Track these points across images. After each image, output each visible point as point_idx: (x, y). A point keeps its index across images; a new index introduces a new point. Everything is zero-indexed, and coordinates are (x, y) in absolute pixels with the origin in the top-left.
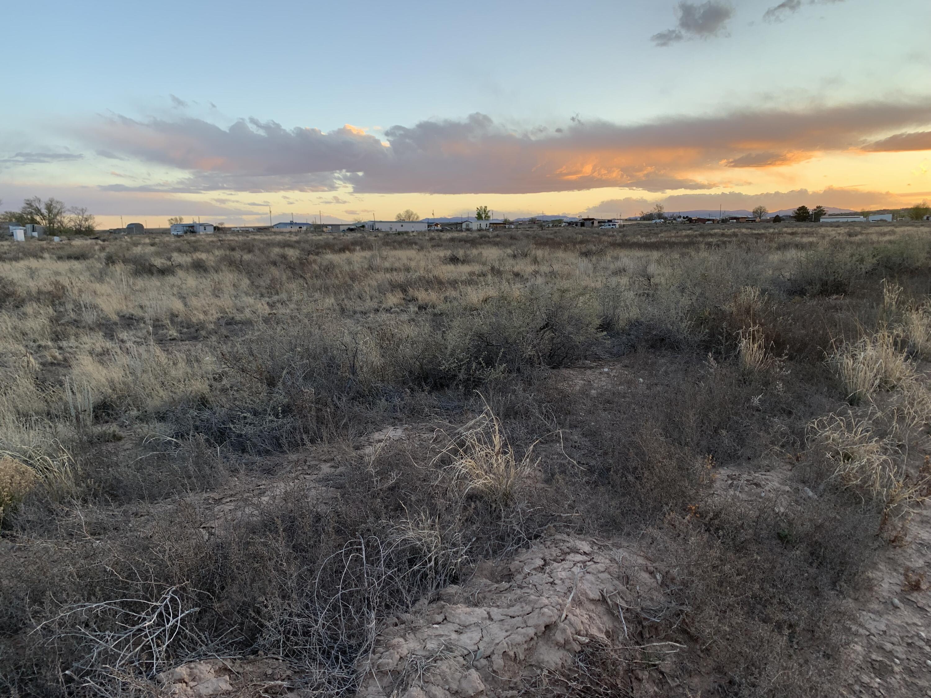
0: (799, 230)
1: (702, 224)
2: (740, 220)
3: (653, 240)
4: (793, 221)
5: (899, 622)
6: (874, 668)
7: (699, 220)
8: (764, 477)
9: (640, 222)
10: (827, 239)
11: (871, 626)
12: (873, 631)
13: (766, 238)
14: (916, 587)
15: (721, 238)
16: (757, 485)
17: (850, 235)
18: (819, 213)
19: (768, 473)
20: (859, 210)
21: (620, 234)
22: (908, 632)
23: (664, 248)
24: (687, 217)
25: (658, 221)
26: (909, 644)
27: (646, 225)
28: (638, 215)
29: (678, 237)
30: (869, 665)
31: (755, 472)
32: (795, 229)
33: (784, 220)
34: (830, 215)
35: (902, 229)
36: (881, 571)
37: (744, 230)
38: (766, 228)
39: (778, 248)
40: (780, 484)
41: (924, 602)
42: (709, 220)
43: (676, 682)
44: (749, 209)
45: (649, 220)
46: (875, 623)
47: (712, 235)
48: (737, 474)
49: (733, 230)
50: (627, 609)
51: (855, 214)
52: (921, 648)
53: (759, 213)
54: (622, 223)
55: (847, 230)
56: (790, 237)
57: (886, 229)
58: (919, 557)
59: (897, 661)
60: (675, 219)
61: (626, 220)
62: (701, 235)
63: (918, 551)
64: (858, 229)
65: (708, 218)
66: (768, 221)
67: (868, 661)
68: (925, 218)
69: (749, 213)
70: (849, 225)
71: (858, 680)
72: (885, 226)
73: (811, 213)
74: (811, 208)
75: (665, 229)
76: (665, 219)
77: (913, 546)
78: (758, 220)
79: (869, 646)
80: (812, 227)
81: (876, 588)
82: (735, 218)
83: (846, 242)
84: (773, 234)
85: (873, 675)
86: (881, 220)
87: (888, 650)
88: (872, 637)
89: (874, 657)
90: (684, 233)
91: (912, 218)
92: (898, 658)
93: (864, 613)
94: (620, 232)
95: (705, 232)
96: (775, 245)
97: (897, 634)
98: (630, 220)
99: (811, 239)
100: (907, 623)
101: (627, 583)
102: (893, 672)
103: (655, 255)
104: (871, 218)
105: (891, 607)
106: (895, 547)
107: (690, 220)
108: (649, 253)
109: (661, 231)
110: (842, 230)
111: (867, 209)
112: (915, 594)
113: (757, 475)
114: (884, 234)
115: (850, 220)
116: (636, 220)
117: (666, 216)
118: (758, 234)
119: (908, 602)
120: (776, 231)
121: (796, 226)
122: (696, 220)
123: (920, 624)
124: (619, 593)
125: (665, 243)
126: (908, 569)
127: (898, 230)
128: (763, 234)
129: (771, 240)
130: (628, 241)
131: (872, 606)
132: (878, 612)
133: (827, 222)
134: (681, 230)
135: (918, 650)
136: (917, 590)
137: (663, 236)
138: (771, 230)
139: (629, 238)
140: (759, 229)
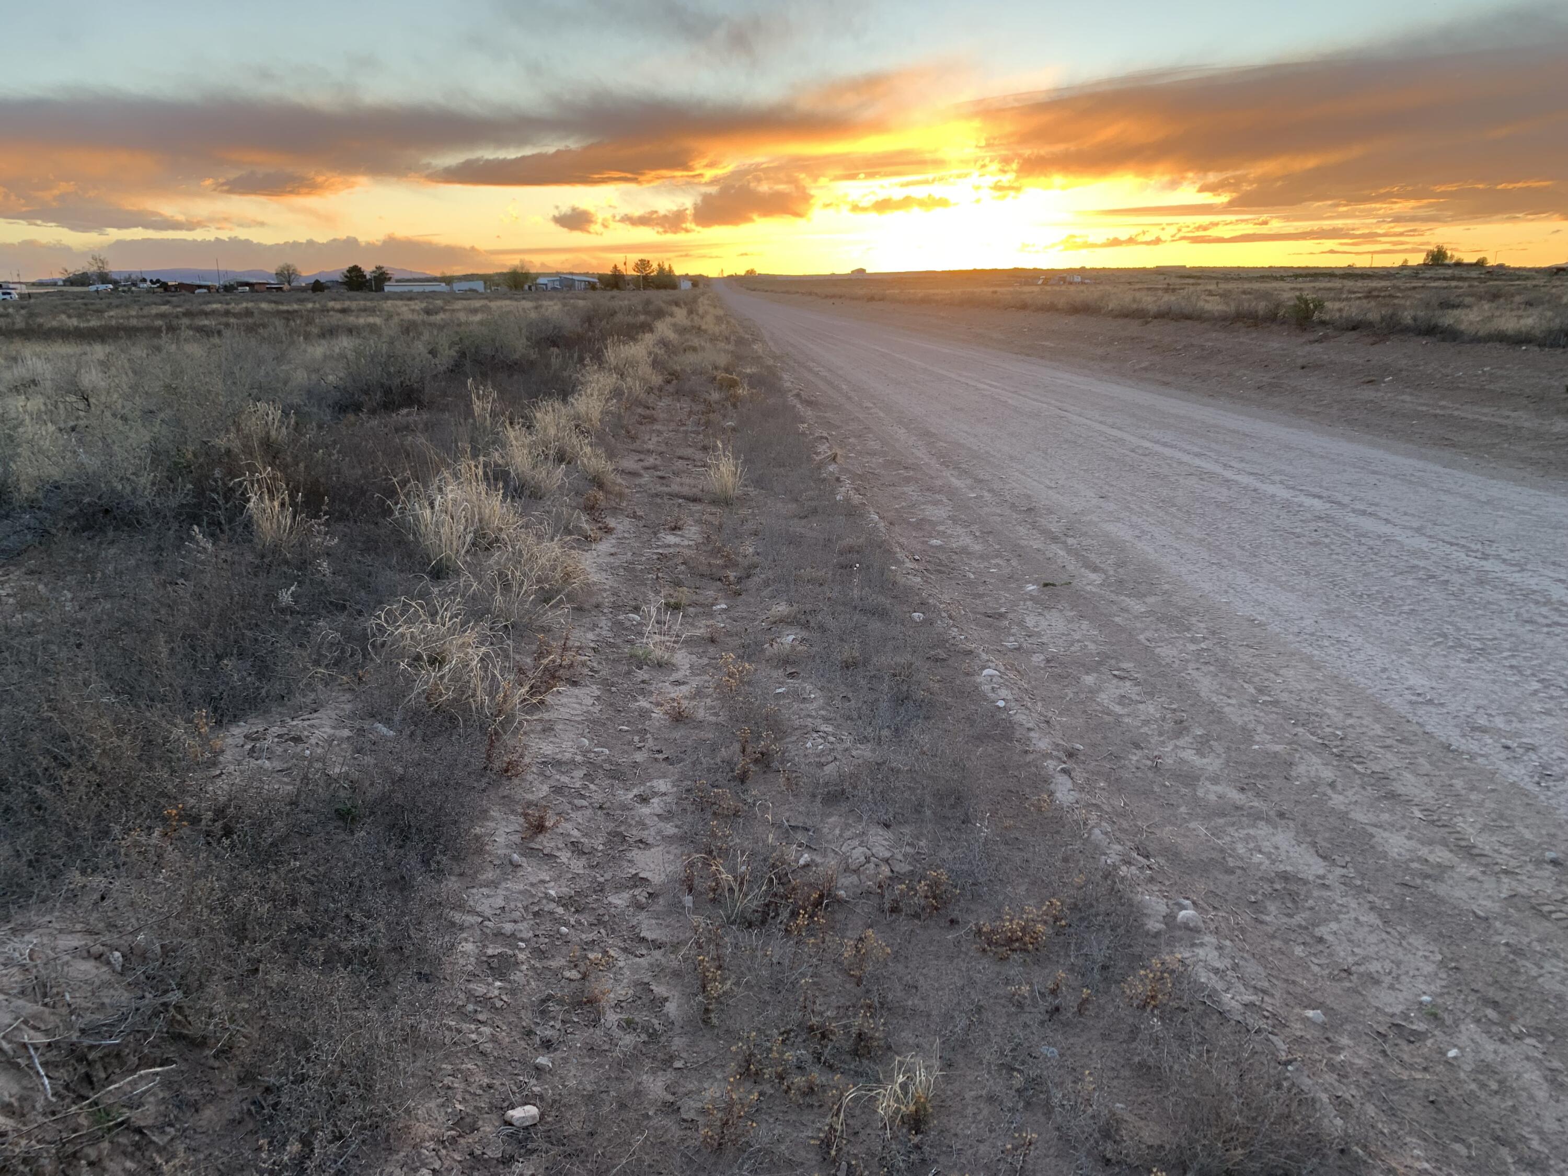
0: (354, 305)
1: (187, 293)
2: (256, 287)
3: (94, 323)
4: (343, 290)
5: (521, 887)
6: (491, 968)
7: (181, 287)
8: (307, 723)
9: (65, 289)
10: (396, 319)
11: (485, 907)
12: (488, 912)
13: (302, 317)
14: (540, 828)
15: (224, 320)
16: (297, 740)
17: (428, 312)
18: (381, 278)
19: (315, 715)
20: (438, 274)
21: (23, 312)
22: (533, 896)
23: (116, 337)
24: (158, 281)
25: (102, 287)
26: (536, 914)
27: (76, 296)
28: (58, 276)
29: (144, 317)
30: (486, 966)
31: (293, 719)
32: (347, 304)
33: (328, 288)
34: (397, 281)
35: (499, 303)
36: (493, 819)
37: (264, 306)
38: (301, 301)
39: (322, 335)
40: (334, 728)
41: (552, 844)
42: (200, 287)
43: (169, 1133)
44: (268, 269)
45: (83, 285)
46: (491, 900)
47: (206, 314)
48: (261, 729)
49: (244, 305)
50: (49, 1045)
51: (435, 279)
52: (551, 913)
53: (286, 275)
54: (25, 290)
55: (424, 305)
56: (339, 315)
57: (477, 304)
58: (542, 783)
59: (522, 945)
60: (134, 284)
61: (33, 284)
62: (188, 314)
63: (542, 774)
64: (439, 303)
65: (198, 282)
66: (303, 290)
67: (482, 962)
68: (526, 287)
69: (270, 275)
70: (427, 297)
71: (470, 995)
72: (475, 299)
73: (368, 277)
74: (368, 269)
75: (116, 302)
76: (116, 283)
77: (534, 769)
78: (286, 287)
79: (484, 939)
80: (372, 300)
81: (487, 848)
82: (247, 284)
83: (423, 322)
84: (312, 311)
85: (490, 980)
86: (471, 290)
87: (509, 933)
88: (486, 923)
89: (490, 952)
90: (154, 310)
91: (510, 287)
92: (522, 940)
93: (474, 891)
94: (23, 308)
95: (195, 308)
96: (315, 330)
97: (520, 905)
98: (41, 284)
99: (371, 320)
100: (532, 885)
101: (45, 995)
102: (517, 963)
103: (99, 351)
104: (458, 287)
105: (509, 869)
106: (509, 778)
107: (165, 286)
108: (87, 348)
109: (109, 307)
110: (418, 305)
111: (448, 273)
112: (540, 837)
113: (294, 723)
114: (475, 311)
115: (428, 289)
116: (55, 284)
117: (118, 278)
118: (288, 312)
119: (531, 854)
120: (317, 306)
121: (349, 298)
122: (176, 287)
123: (548, 879)
124: (25, 1022)
125: (118, 328)
126: (529, 804)
127: (494, 305)
128: (296, 311)
129: (309, 322)
130: (40, 326)
131: (484, 877)
132: (493, 882)
133: (396, 293)
134: (147, 304)
135: (548, 917)
136: (540, 832)
137: (113, 316)
138: (310, 306)
139: (40, 320)
140: (289, 303)
